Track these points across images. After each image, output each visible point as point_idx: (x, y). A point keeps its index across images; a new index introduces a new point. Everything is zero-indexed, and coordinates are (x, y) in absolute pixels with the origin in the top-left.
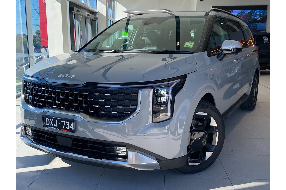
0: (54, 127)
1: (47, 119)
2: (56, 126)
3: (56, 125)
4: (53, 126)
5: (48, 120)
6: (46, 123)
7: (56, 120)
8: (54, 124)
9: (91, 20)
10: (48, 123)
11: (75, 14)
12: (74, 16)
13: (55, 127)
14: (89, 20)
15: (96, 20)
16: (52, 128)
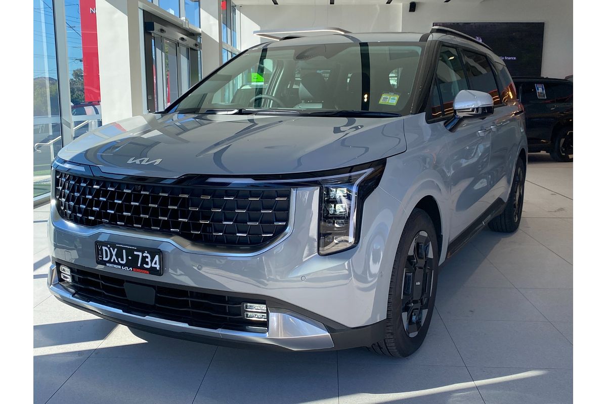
0: (119, 264)
1: (104, 248)
2: (124, 262)
3: (122, 260)
4: (117, 262)
5: (106, 250)
6: (102, 257)
7: (124, 251)
8: (119, 259)
9: (188, 49)
10: (107, 257)
11: (155, 36)
12: (153, 40)
13: (121, 265)
14: (183, 50)
15: (198, 49)
16: (115, 266)
